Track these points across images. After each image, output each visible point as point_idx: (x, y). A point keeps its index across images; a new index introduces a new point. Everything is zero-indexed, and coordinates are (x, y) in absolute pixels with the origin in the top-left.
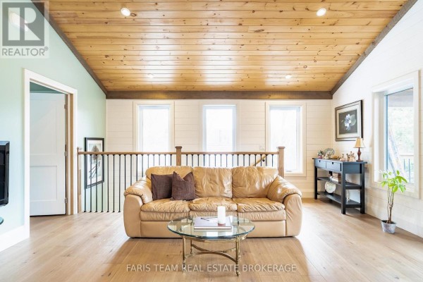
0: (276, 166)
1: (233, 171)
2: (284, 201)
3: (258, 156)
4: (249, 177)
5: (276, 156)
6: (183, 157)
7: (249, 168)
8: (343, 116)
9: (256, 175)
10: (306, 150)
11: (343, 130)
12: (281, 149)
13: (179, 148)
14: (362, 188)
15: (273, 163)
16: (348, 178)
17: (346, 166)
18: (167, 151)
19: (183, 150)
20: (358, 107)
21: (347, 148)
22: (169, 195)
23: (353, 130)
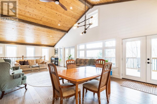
0: (44, 59)
1: (36, 60)
2: (45, 63)
3: (40, 57)
4: (39, 61)
5: (44, 57)
6: (24, 58)
7: (39, 59)
8: (55, 50)
9: (40, 60)
10: (49, 56)
11: (55, 53)
12: (45, 56)
13: (23, 56)
14: (58, 62)
15: (43, 58)
16: (56, 61)
17: (55, 59)
18: (16, 57)
19: (24, 57)
20: (57, 49)
21: (56, 56)
22: (24, 65)
23: (57, 53)
